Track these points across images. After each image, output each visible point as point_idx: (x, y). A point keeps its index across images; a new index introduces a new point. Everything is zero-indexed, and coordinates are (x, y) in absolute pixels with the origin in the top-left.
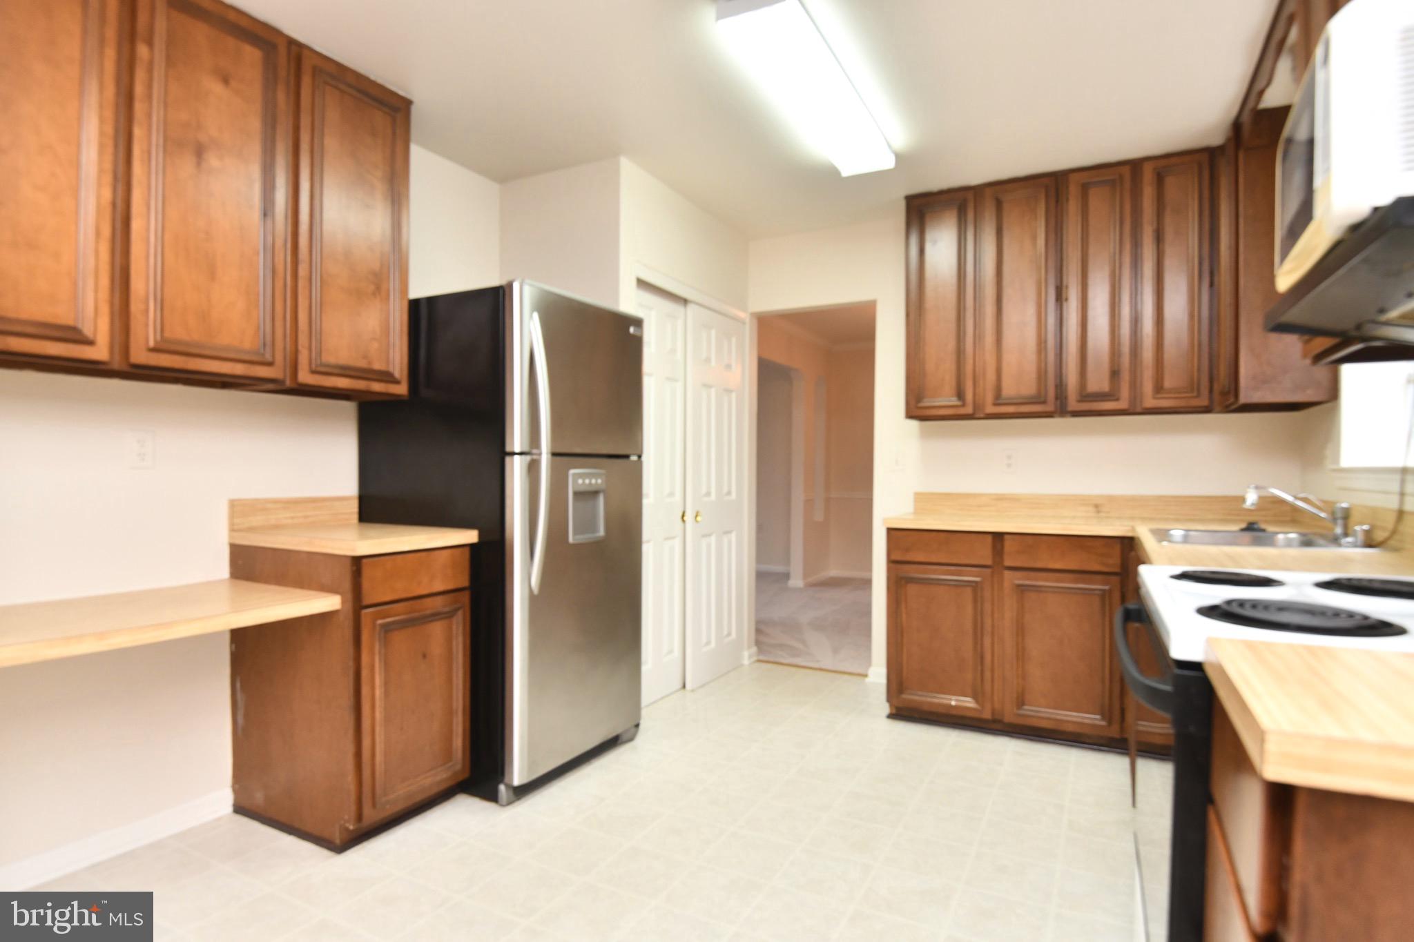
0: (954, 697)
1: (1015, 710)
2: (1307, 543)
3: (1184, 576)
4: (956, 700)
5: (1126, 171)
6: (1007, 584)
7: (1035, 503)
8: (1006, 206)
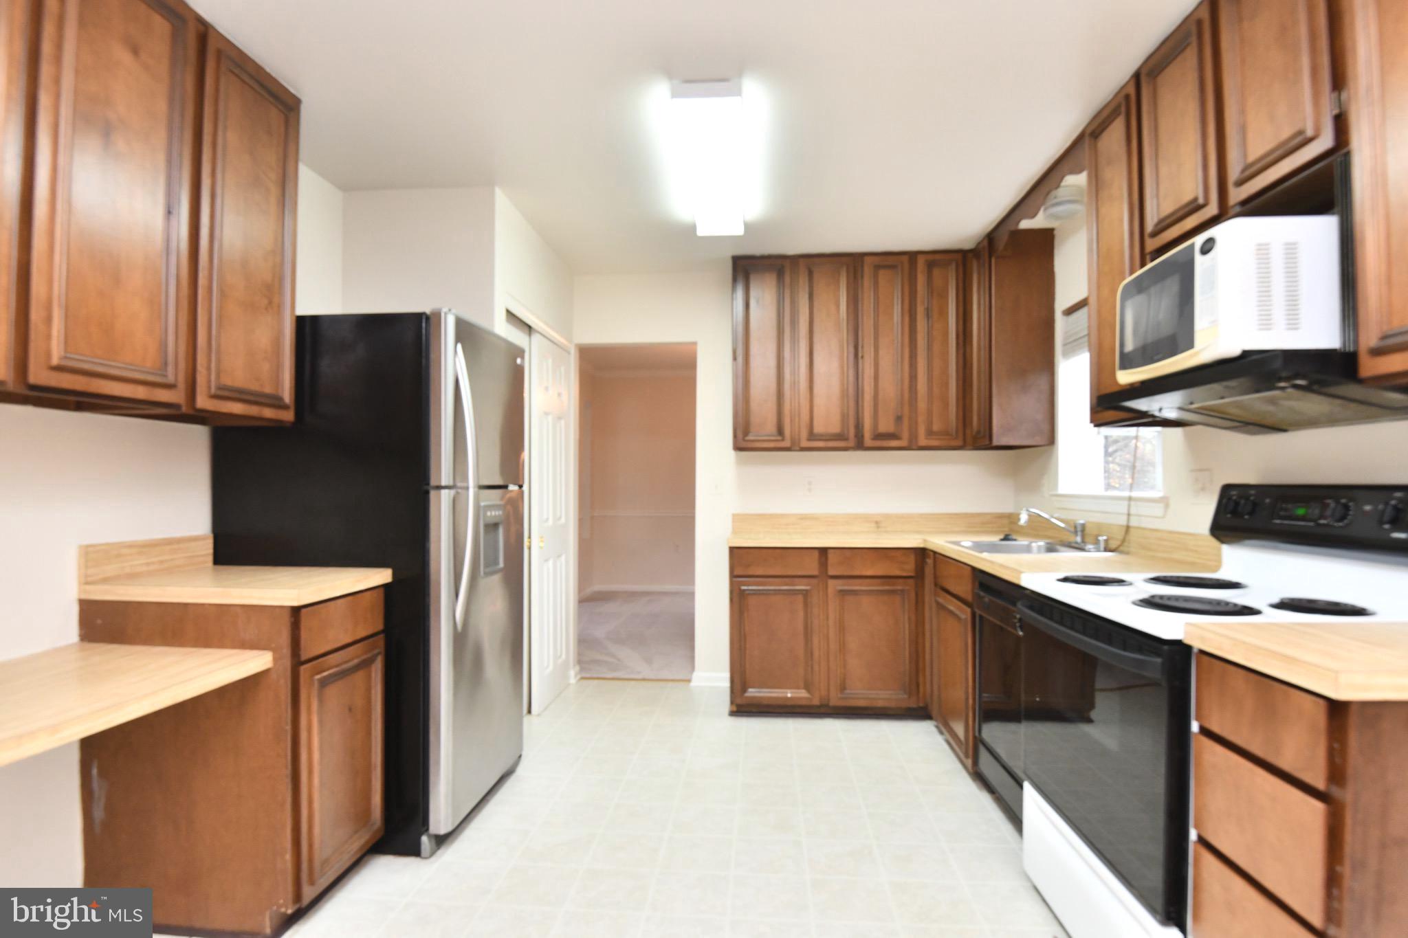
0: (789, 691)
1: (839, 695)
2: (1051, 549)
3: (1066, 580)
4: (791, 693)
5: (905, 258)
6: (830, 590)
7: (831, 521)
8: (816, 276)
